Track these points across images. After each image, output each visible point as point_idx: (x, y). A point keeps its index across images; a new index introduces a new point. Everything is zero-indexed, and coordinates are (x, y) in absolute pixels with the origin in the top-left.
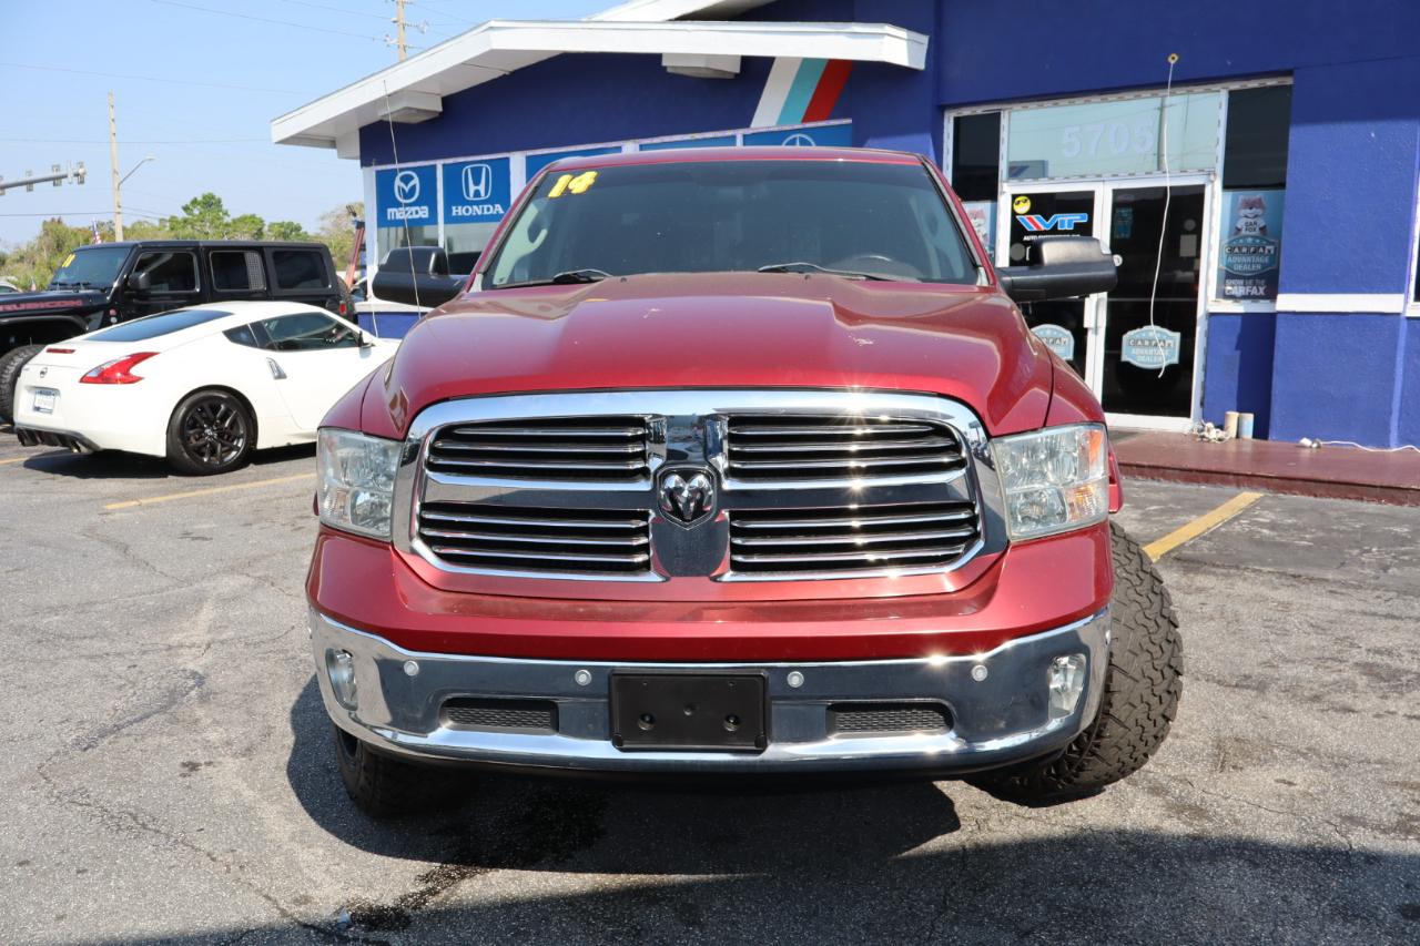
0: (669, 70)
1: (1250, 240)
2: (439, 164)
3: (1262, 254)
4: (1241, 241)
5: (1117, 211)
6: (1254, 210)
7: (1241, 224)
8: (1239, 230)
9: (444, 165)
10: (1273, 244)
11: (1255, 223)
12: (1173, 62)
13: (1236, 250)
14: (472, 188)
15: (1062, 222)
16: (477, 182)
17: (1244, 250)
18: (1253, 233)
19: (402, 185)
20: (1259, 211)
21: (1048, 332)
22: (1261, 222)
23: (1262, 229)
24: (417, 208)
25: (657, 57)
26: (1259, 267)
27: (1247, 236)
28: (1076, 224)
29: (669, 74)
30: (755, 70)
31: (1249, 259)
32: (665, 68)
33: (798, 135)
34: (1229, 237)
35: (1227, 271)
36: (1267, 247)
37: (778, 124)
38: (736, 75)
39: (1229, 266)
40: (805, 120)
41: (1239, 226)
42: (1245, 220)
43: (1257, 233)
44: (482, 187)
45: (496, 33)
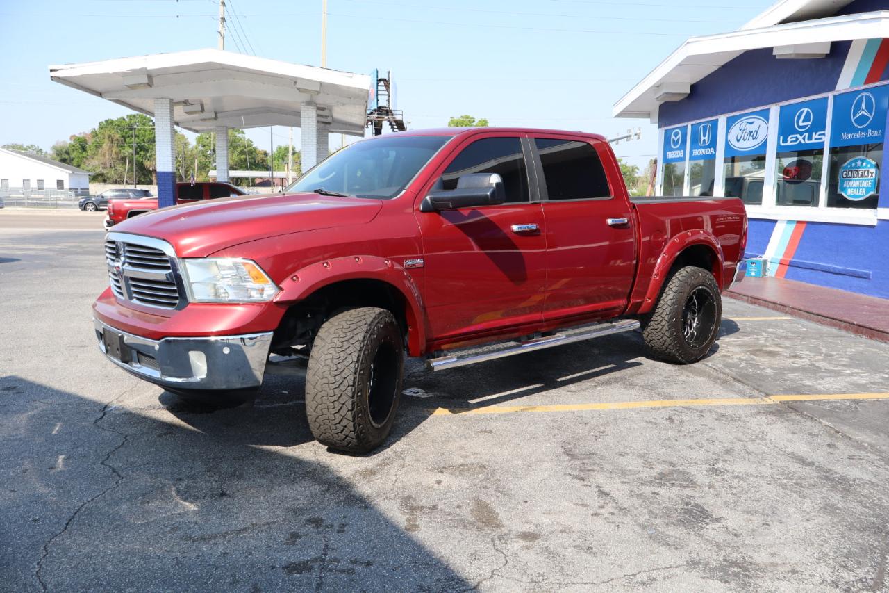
0: (777, 58)
2: (689, 124)
9: (692, 125)
14: (703, 138)
16: (704, 136)
19: (674, 138)
24: (679, 151)
25: (769, 50)
29: (779, 60)
30: (839, 50)
32: (775, 56)
33: (864, 94)
37: (851, 86)
38: (827, 55)
40: (867, 82)
44: (706, 138)
45: (691, 45)
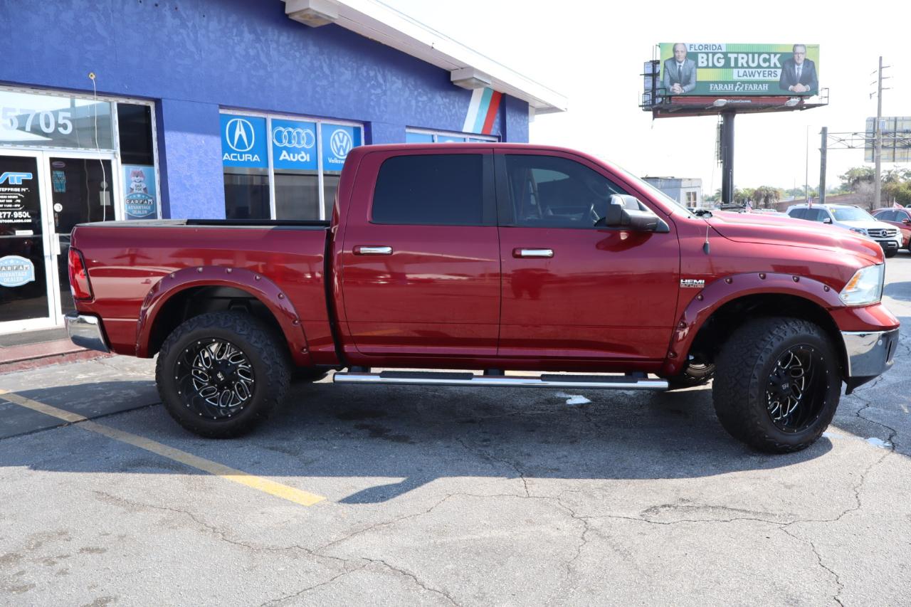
1: (139, 196)
3: (146, 204)
4: (134, 196)
5: (54, 173)
6: (139, 178)
7: (133, 186)
8: (132, 189)
10: (151, 198)
11: (141, 185)
12: (92, 78)
13: (132, 202)
15: (13, 178)
17: (137, 202)
18: (140, 192)
20: (142, 179)
21: (12, 262)
22: (144, 186)
23: (145, 189)
26: (146, 212)
27: (137, 193)
28: (23, 180)
31: (140, 207)
34: (127, 194)
35: (129, 215)
36: (149, 200)
39: (129, 211)
41: (132, 187)
42: (135, 183)
43: (142, 191)
